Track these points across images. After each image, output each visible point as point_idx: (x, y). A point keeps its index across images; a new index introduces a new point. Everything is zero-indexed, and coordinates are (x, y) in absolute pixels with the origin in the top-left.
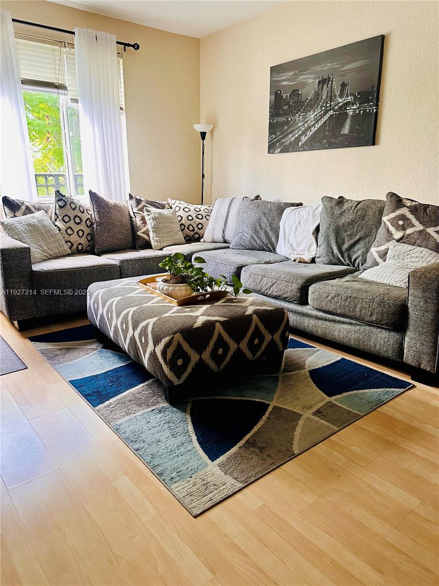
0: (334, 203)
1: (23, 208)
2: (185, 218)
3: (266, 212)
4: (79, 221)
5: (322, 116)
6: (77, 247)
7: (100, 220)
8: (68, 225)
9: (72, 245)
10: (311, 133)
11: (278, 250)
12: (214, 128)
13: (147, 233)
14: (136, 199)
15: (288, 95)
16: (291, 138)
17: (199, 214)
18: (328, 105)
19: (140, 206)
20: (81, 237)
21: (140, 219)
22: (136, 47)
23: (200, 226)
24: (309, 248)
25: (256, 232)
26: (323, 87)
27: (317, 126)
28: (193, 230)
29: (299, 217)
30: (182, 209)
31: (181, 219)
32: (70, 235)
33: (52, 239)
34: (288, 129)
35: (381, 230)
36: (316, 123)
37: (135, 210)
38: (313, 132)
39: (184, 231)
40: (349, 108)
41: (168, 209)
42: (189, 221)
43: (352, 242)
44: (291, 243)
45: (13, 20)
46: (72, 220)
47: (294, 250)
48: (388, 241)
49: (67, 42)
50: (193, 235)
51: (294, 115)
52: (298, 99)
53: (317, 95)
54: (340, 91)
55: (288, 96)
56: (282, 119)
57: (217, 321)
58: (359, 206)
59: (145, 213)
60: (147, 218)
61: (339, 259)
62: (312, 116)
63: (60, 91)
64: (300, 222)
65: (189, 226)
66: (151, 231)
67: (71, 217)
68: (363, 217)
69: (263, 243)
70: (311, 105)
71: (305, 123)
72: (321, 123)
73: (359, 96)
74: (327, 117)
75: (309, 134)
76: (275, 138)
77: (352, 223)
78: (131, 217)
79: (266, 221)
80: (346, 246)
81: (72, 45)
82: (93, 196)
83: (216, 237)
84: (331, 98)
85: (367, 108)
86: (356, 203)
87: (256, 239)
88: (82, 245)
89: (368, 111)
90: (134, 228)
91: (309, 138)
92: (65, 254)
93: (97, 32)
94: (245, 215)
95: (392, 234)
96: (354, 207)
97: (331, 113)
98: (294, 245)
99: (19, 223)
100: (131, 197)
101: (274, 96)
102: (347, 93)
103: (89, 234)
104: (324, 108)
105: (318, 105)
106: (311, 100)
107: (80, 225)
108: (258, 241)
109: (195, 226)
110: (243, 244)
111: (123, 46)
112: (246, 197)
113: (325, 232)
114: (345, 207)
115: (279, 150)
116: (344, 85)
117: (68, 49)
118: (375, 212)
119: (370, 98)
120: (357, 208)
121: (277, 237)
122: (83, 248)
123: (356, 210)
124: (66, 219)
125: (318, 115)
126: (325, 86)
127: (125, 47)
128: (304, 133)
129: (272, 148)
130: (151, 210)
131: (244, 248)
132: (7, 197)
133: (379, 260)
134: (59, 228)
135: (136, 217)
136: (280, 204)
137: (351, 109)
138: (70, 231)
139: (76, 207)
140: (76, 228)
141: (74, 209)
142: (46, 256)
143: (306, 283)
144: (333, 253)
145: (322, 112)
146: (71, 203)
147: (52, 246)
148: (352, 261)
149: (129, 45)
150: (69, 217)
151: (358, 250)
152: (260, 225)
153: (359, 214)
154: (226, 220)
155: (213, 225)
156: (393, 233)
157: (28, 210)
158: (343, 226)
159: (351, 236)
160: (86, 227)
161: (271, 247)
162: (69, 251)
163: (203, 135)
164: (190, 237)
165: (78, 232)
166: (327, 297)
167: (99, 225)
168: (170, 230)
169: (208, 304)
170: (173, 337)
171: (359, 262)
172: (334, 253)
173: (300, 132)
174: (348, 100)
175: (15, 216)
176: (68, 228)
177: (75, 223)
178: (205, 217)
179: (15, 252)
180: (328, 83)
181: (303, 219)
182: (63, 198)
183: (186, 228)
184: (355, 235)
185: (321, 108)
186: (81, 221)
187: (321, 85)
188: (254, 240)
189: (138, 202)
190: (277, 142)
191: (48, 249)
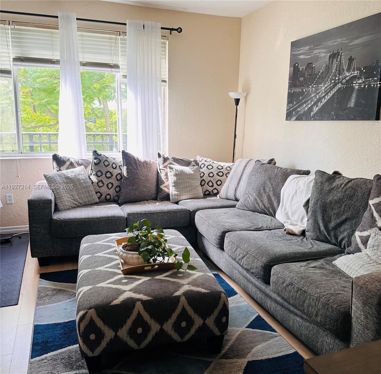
0: (325, 177)
1: (68, 163)
2: (206, 175)
3: (272, 178)
4: (110, 176)
5: (331, 89)
6: (106, 197)
7: (127, 176)
8: (100, 178)
9: (101, 195)
10: (322, 104)
11: (277, 216)
12: (247, 94)
13: (167, 187)
14: (164, 158)
15: (304, 67)
16: (305, 108)
17: (220, 172)
18: (337, 78)
19: (166, 164)
20: (109, 189)
21: (164, 175)
22: (179, 30)
23: (219, 183)
24: (302, 220)
25: (260, 195)
26: (333, 61)
27: (327, 98)
28: (213, 186)
29: (296, 187)
30: (206, 167)
31: (203, 176)
32: (100, 187)
33: (84, 190)
34: (303, 99)
35: (367, 214)
36: (326, 95)
37: (161, 167)
38: (323, 103)
39: (204, 186)
40: (355, 82)
41: (194, 166)
42: (210, 178)
43: (338, 221)
44: (286, 211)
45: (77, 19)
46: (104, 175)
47: (289, 219)
48: (371, 227)
49: (121, 31)
50: (212, 191)
51: (308, 87)
52: (312, 72)
53: (328, 68)
54: (348, 65)
55: (304, 69)
56: (298, 90)
57: (138, 300)
58: (350, 184)
59: (168, 170)
60: (169, 174)
61: (325, 236)
62: (323, 87)
63: (113, 70)
64: (296, 192)
65: (209, 182)
66: (171, 186)
67: (103, 173)
68: (351, 197)
69: (265, 206)
70: (322, 79)
71: (316, 95)
72: (330, 95)
73: (364, 71)
74: (336, 90)
75: (320, 105)
76: (292, 107)
77: (339, 201)
78: (158, 172)
79: (270, 185)
80: (332, 224)
81: (125, 33)
82: (125, 155)
83: (229, 195)
84: (340, 71)
85: (372, 83)
86: (347, 181)
87: (259, 202)
88: (110, 195)
89: (372, 85)
90: (159, 182)
91: (319, 109)
92: (93, 202)
93: (145, 22)
94: (253, 177)
95: (375, 221)
96: (343, 185)
97: (340, 87)
98: (290, 214)
99: (59, 177)
100: (159, 156)
101: (293, 68)
102: (354, 67)
103: (117, 186)
104: (333, 81)
105: (329, 77)
106: (323, 73)
107: (110, 179)
108: (261, 204)
109: (214, 182)
110: (247, 205)
111: (170, 31)
112: (258, 160)
113: (312, 207)
114: (334, 184)
115: (295, 118)
116: (351, 60)
117: (122, 37)
118: (364, 192)
119: (375, 73)
120: (346, 187)
121: (279, 203)
122: (111, 198)
123: (345, 188)
124: (99, 174)
125: (328, 87)
126: (335, 60)
127: (171, 31)
128: (316, 104)
129: (289, 116)
130: (174, 168)
131: (248, 209)
132: (56, 155)
133: (361, 246)
134: (92, 181)
135: (161, 173)
136: (287, 170)
137: (357, 83)
138: (100, 184)
139: (109, 165)
140: (106, 181)
141: (107, 166)
142: (76, 204)
143: (270, 262)
144: (319, 229)
145: (332, 85)
146: (105, 161)
147: (83, 196)
148: (339, 241)
149: (173, 29)
150: (102, 172)
151: (344, 231)
152: (264, 189)
153: (348, 192)
154: (240, 180)
155: (228, 183)
156: (377, 219)
157: (72, 165)
158: (331, 203)
159: (338, 215)
160: (116, 180)
161: (272, 211)
162: (98, 200)
163: (237, 101)
164: (210, 192)
165: (107, 185)
166: (283, 283)
167: (125, 180)
168: (188, 185)
169: (149, 277)
170: (87, 312)
171: (345, 244)
172: (321, 231)
173: (313, 103)
174: (354, 74)
175: (60, 170)
176: (99, 182)
177: (106, 177)
178: (226, 175)
179: (38, 203)
180: (338, 57)
181: (299, 189)
182: (99, 157)
183: (206, 184)
184: (342, 215)
185: (331, 81)
186: (112, 175)
187: (331, 59)
188: (257, 203)
189: (165, 160)
190: (293, 110)
191: (79, 198)
